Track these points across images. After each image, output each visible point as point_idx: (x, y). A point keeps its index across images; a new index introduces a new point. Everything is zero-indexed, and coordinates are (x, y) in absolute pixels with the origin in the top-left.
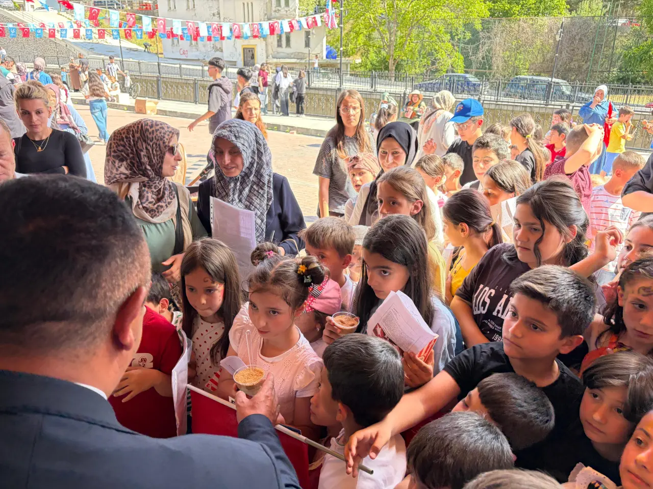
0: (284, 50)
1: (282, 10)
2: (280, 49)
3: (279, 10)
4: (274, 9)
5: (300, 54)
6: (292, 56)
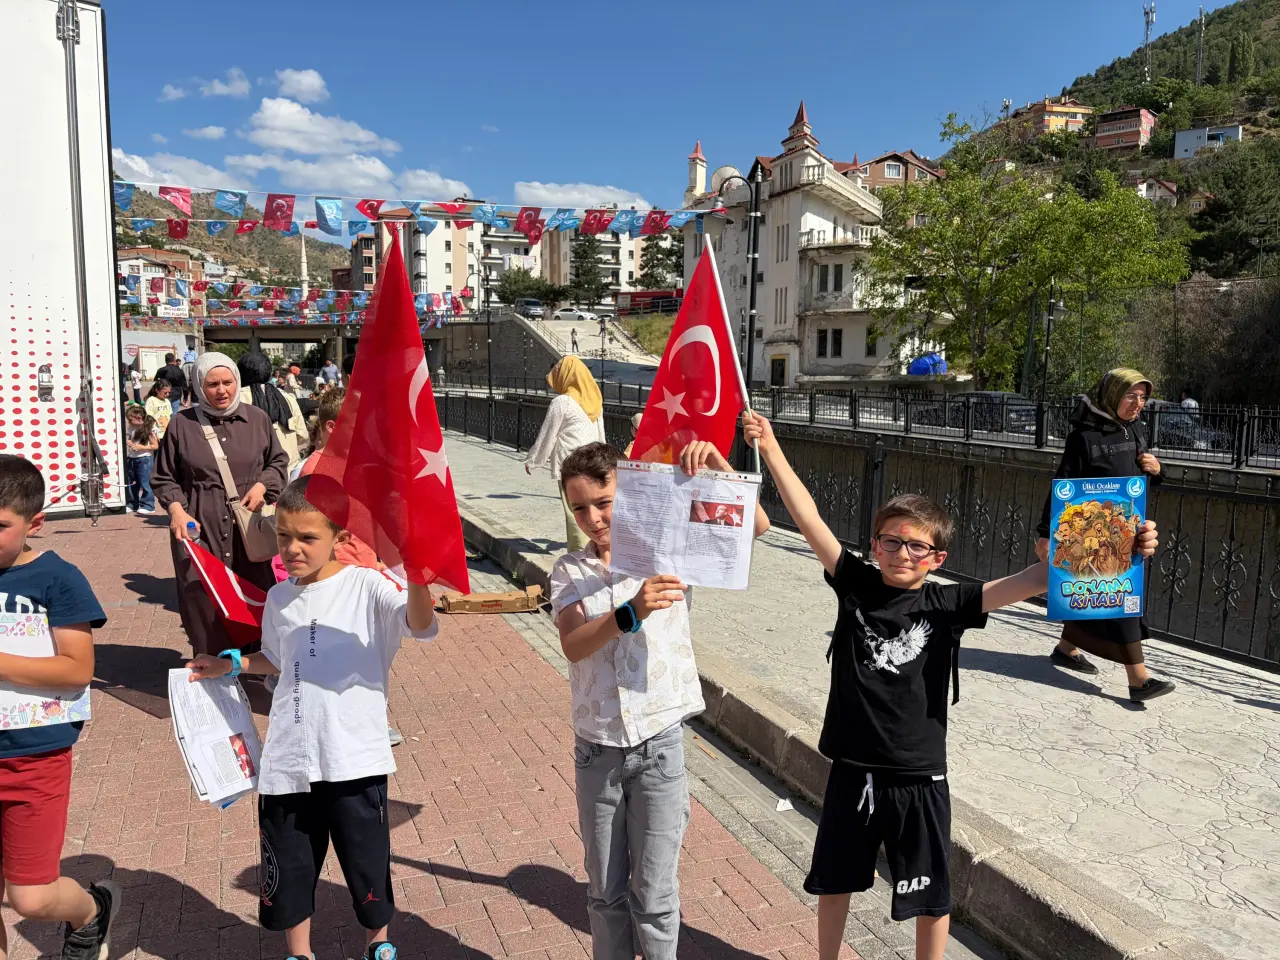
0: (830, 360)
1: (829, 297)
2: (822, 361)
3: (824, 297)
4: (815, 295)
5: (857, 368)
6: (843, 371)
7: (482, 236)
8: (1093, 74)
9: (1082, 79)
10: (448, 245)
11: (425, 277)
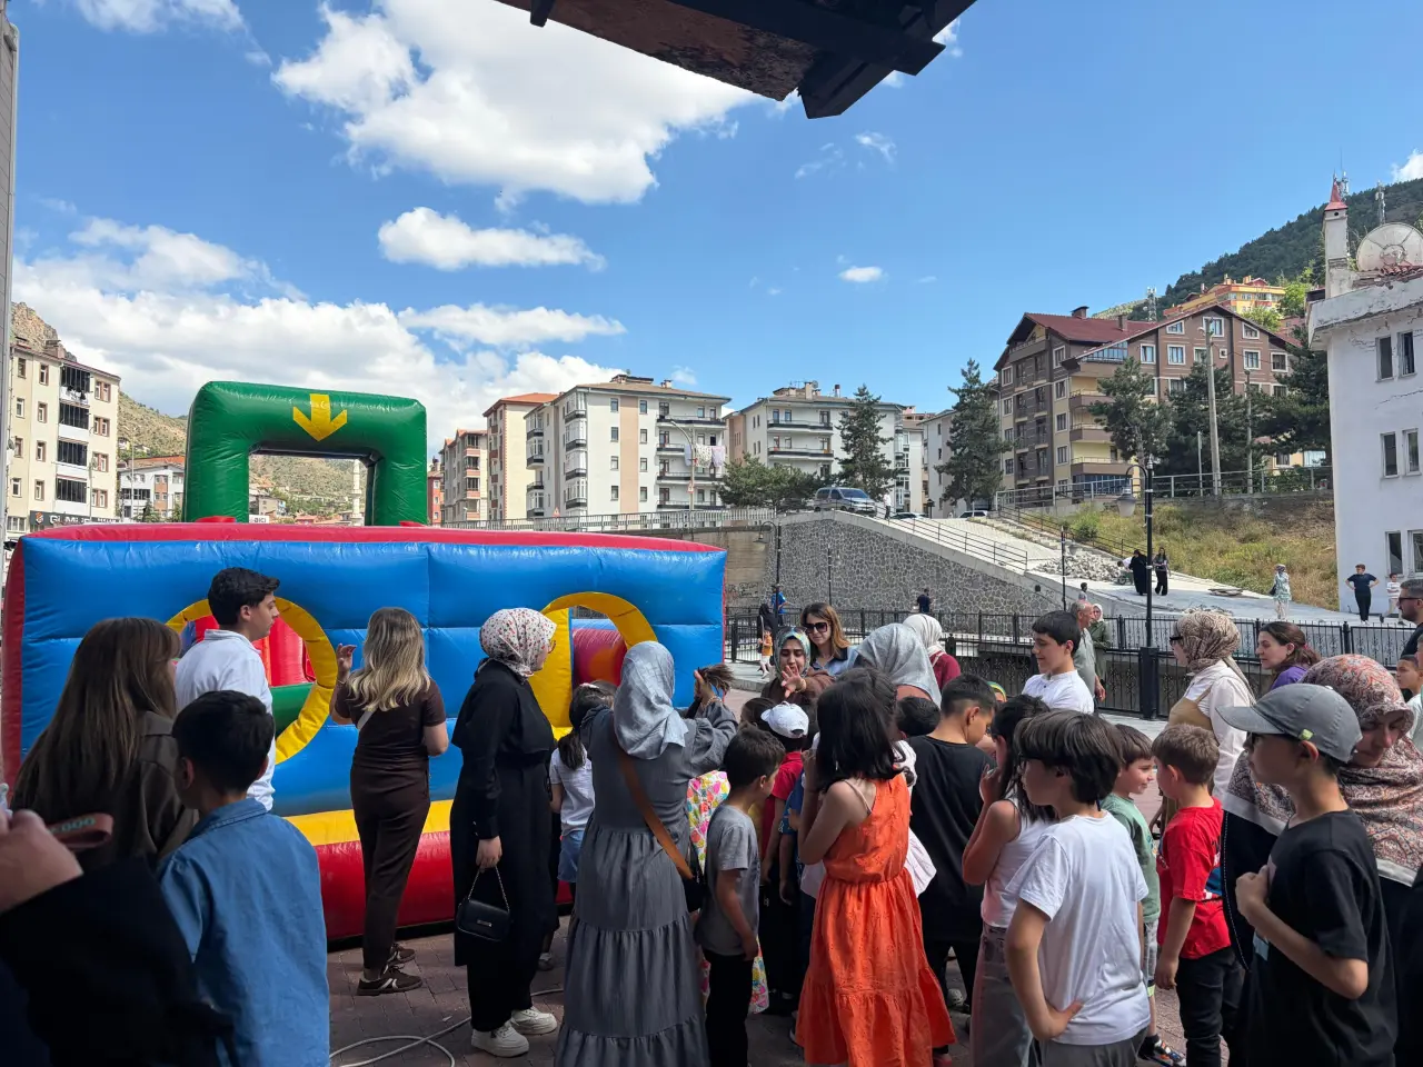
7: (658, 421)
8: (1199, 272)
9: (1187, 277)
10: (615, 432)
11: (584, 475)
